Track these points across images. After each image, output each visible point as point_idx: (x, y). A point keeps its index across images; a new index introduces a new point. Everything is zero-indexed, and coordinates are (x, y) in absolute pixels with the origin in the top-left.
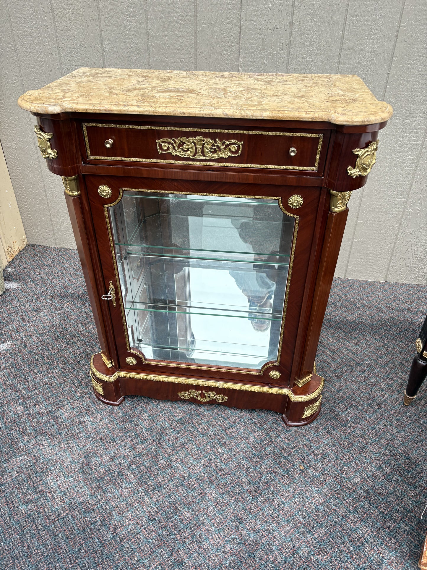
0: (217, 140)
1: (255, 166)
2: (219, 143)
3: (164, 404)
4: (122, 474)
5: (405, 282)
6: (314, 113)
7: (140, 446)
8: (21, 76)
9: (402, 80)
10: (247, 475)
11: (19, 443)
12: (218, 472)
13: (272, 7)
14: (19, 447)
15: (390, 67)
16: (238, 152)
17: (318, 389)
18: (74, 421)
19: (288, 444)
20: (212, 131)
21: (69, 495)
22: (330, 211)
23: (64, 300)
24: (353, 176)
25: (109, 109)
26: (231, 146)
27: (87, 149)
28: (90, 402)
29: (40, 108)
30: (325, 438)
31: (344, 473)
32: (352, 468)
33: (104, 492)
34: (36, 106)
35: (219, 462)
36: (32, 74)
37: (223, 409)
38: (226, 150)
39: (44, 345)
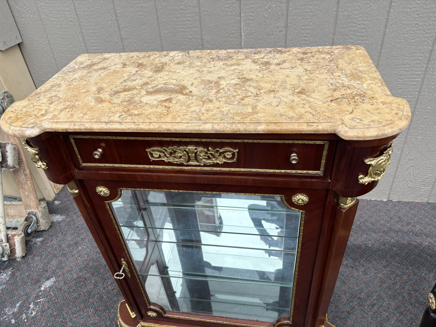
0: (210, 148)
1: (254, 170)
2: (213, 151)
5: (407, 200)
6: (316, 124)
9: (401, 23)
15: (389, 12)
16: (235, 157)
22: (338, 206)
24: (365, 183)
25: (89, 127)
26: (226, 154)
27: (77, 158)
29: (17, 131)
34: (13, 130)
38: (220, 157)
39: (82, 281)
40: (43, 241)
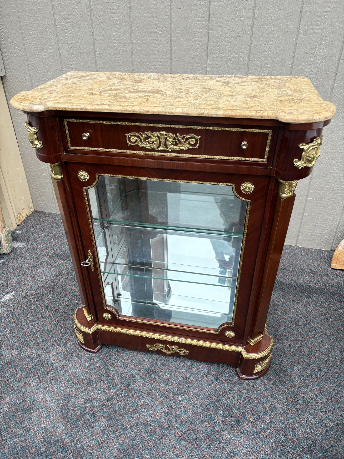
0: (178, 134)
1: (211, 157)
2: (180, 137)
3: (135, 353)
4: (94, 416)
6: (263, 112)
7: (112, 391)
8: (30, 77)
10: (203, 424)
11: (11, 382)
12: (177, 419)
13: (235, 18)
14: (11, 386)
15: (337, 68)
16: (197, 145)
17: (268, 348)
18: (58, 365)
19: (240, 396)
20: (174, 127)
21: (48, 432)
22: (278, 196)
23: (59, 258)
24: (299, 167)
25: (84, 107)
26: (190, 140)
27: (67, 141)
28: (73, 348)
29: (27, 106)
30: (274, 393)
31: (289, 426)
32: (296, 422)
33: (78, 432)
34: (23, 105)
35: (179, 410)
36: (39, 75)
37: (185, 361)
38: (186, 143)
39: (39, 297)
40: (4, 263)
